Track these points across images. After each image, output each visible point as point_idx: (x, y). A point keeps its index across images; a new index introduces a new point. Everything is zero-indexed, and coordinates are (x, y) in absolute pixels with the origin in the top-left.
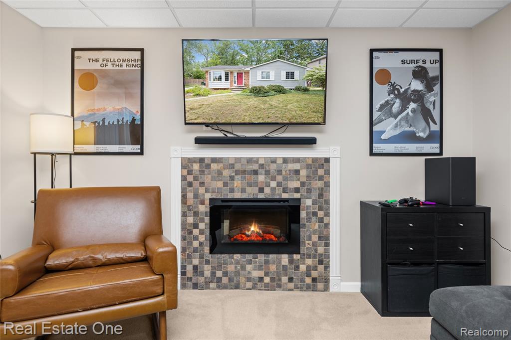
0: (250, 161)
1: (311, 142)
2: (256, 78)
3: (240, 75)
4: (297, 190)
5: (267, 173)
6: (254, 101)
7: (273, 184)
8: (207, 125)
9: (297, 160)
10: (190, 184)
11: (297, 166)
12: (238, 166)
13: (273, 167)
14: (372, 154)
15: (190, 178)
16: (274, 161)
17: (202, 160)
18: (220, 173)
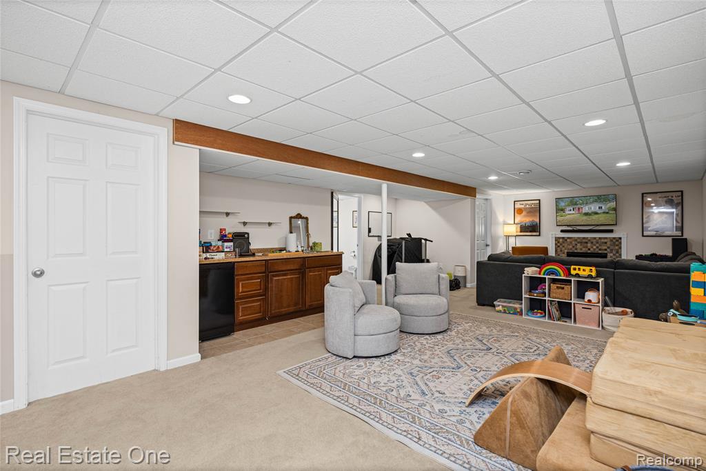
0: (584, 238)
1: (611, 231)
2: (586, 209)
3: (579, 209)
4: (606, 250)
5: (592, 243)
6: (585, 218)
7: (595, 247)
8: (568, 226)
9: (606, 238)
10: (559, 246)
11: (606, 241)
12: (579, 240)
13: (594, 241)
14: (643, 236)
15: (559, 244)
16: (595, 238)
17: (563, 238)
18: (571, 243)
